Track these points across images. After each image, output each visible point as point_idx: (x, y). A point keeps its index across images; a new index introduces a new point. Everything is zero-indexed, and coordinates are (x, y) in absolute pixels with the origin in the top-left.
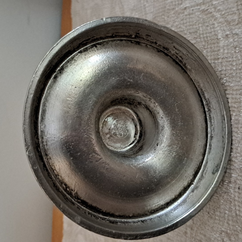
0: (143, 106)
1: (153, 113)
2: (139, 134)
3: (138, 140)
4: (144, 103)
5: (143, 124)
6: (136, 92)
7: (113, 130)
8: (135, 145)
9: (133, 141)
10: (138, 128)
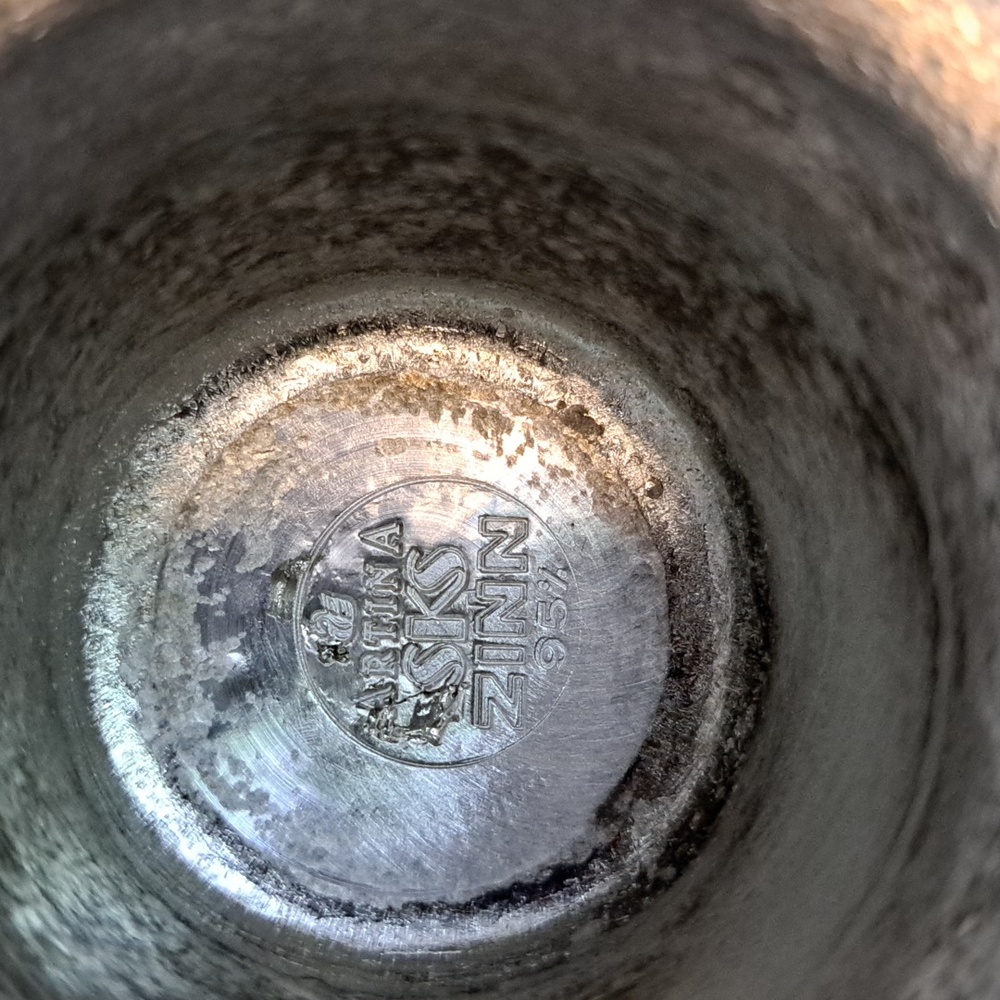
0: (834, 390)
1: (938, 549)
2: (685, 795)
3: (642, 877)
4: (850, 343)
5: (783, 676)
6: (743, 81)
7: (324, 599)
8: (557, 937)
9: (567, 857)
10: (701, 712)
